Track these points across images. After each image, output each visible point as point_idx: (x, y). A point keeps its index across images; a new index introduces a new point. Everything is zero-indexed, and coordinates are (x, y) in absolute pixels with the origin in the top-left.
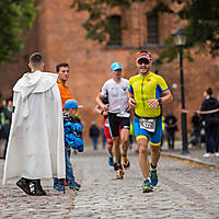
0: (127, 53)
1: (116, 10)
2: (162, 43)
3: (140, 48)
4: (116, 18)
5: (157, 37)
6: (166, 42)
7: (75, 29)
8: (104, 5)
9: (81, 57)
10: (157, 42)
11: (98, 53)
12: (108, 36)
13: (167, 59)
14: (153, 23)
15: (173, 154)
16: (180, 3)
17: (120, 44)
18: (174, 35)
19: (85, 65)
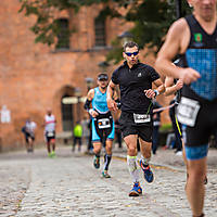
0: (75, 56)
1: (64, 14)
2: (109, 46)
3: (88, 51)
4: (63, 22)
5: (104, 39)
6: (113, 44)
7: (22, 32)
8: (52, 8)
9: (29, 60)
10: (105, 45)
11: (46, 56)
12: (56, 39)
13: (114, 61)
14: (100, 26)
15: (121, 155)
16: (126, 6)
17: (68, 47)
18: (121, 38)
19: (33, 68)
